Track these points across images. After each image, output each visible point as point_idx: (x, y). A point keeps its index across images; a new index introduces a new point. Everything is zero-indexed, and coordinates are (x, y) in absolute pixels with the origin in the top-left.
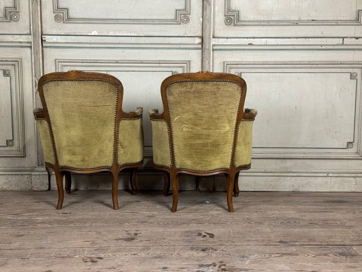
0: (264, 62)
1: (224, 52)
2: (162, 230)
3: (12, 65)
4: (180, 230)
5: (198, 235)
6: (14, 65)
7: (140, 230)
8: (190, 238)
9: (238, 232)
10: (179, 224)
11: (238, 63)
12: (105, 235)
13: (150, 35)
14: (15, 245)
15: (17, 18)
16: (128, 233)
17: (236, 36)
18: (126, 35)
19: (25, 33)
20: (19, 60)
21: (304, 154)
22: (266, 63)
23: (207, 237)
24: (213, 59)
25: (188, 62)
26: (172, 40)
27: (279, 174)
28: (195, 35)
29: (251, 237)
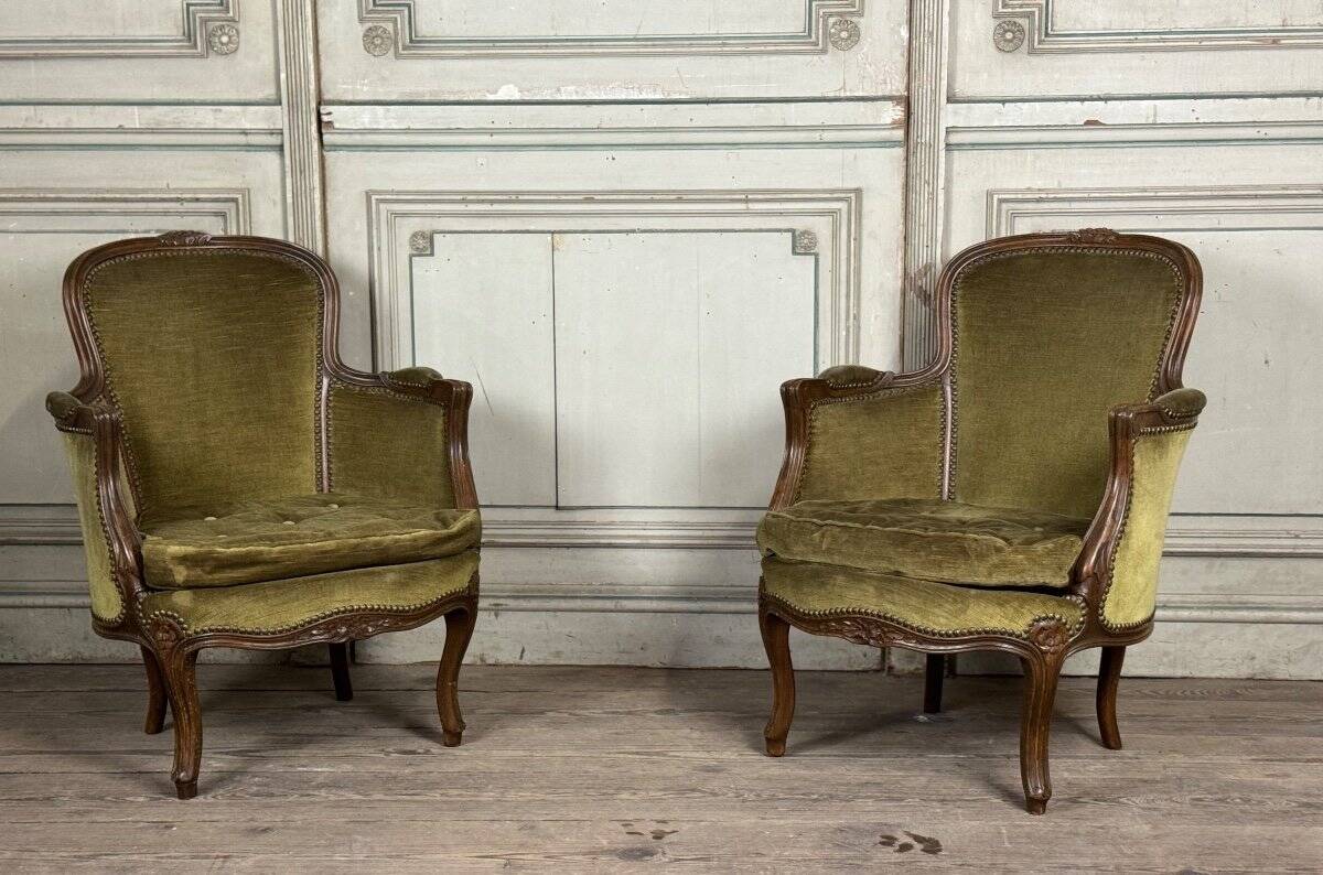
0: (1145, 190)
1: (991, 154)
2: (753, 821)
3: (216, 214)
4: (818, 823)
5: (883, 843)
6: (223, 215)
7: (676, 820)
8: (851, 854)
9: (1028, 836)
10: (815, 800)
11: (1043, 196)
12: (550, 837)
13: (710, 96)
14: (243, 864)
15: (230, 42)
16: (630, 829)
17: (1037, 94)
18: (623, 97)
19: (259, 96)
20: (239, 196)
21: (1297, 537)
22: (1152, 194)
23: (912, 851)
24: (948, 180)
25: (853, 195)
26: (793, 114)
27: (1195, 614)
28: (880, 94)
29: (1078, 854)
